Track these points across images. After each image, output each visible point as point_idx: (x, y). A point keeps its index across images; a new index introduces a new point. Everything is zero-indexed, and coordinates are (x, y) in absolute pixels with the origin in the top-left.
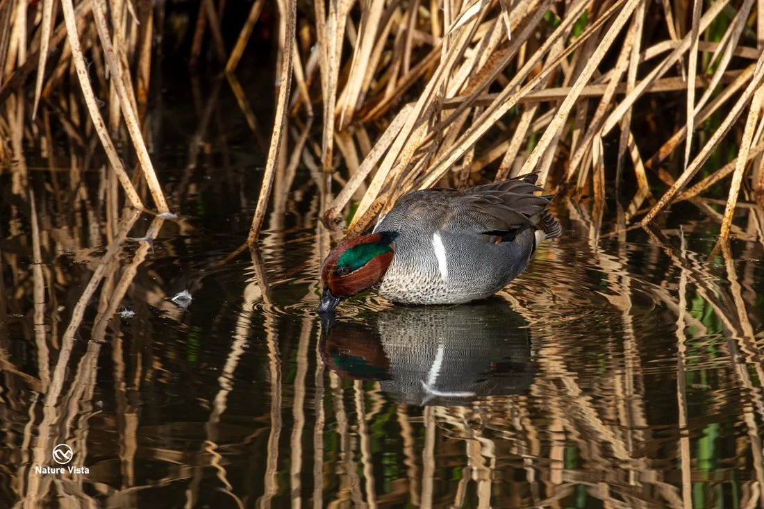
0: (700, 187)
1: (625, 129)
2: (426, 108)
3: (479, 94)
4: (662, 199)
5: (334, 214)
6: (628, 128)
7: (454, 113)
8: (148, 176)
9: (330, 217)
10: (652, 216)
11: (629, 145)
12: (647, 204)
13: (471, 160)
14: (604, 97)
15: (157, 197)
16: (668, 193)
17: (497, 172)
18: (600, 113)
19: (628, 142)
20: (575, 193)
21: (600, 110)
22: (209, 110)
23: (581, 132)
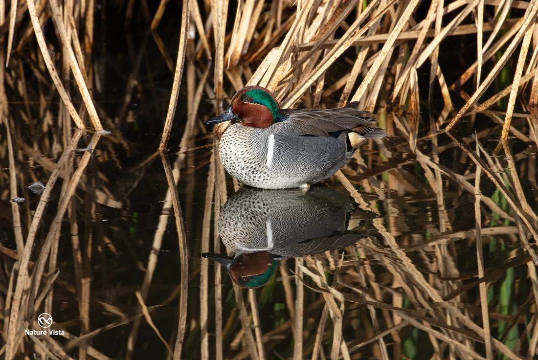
0: (489, 103)
1: (434, 63)
2: (286, 51)
3: (326, 40)
4: (460, 112)
5: (222, 129)
6: (436, 62)
7: (308, 54)
8: (88, 105)
9: (219, 131)
10: (452, 125)
11: (437, 74)
12: (450, 116)
13: (322, 88)
14: (418, 40)
15: (94, 120)
16: (464, 108)
17: (341, 95)
18: (415, 51)
19: (436, 72)
20: (398, 110)
21: (416, 49)
22: (140, 57)
23: (402, 66)
